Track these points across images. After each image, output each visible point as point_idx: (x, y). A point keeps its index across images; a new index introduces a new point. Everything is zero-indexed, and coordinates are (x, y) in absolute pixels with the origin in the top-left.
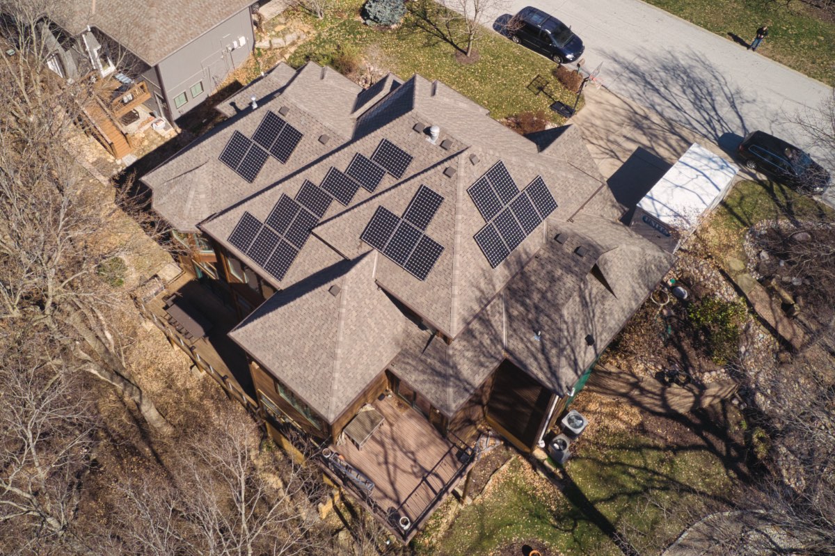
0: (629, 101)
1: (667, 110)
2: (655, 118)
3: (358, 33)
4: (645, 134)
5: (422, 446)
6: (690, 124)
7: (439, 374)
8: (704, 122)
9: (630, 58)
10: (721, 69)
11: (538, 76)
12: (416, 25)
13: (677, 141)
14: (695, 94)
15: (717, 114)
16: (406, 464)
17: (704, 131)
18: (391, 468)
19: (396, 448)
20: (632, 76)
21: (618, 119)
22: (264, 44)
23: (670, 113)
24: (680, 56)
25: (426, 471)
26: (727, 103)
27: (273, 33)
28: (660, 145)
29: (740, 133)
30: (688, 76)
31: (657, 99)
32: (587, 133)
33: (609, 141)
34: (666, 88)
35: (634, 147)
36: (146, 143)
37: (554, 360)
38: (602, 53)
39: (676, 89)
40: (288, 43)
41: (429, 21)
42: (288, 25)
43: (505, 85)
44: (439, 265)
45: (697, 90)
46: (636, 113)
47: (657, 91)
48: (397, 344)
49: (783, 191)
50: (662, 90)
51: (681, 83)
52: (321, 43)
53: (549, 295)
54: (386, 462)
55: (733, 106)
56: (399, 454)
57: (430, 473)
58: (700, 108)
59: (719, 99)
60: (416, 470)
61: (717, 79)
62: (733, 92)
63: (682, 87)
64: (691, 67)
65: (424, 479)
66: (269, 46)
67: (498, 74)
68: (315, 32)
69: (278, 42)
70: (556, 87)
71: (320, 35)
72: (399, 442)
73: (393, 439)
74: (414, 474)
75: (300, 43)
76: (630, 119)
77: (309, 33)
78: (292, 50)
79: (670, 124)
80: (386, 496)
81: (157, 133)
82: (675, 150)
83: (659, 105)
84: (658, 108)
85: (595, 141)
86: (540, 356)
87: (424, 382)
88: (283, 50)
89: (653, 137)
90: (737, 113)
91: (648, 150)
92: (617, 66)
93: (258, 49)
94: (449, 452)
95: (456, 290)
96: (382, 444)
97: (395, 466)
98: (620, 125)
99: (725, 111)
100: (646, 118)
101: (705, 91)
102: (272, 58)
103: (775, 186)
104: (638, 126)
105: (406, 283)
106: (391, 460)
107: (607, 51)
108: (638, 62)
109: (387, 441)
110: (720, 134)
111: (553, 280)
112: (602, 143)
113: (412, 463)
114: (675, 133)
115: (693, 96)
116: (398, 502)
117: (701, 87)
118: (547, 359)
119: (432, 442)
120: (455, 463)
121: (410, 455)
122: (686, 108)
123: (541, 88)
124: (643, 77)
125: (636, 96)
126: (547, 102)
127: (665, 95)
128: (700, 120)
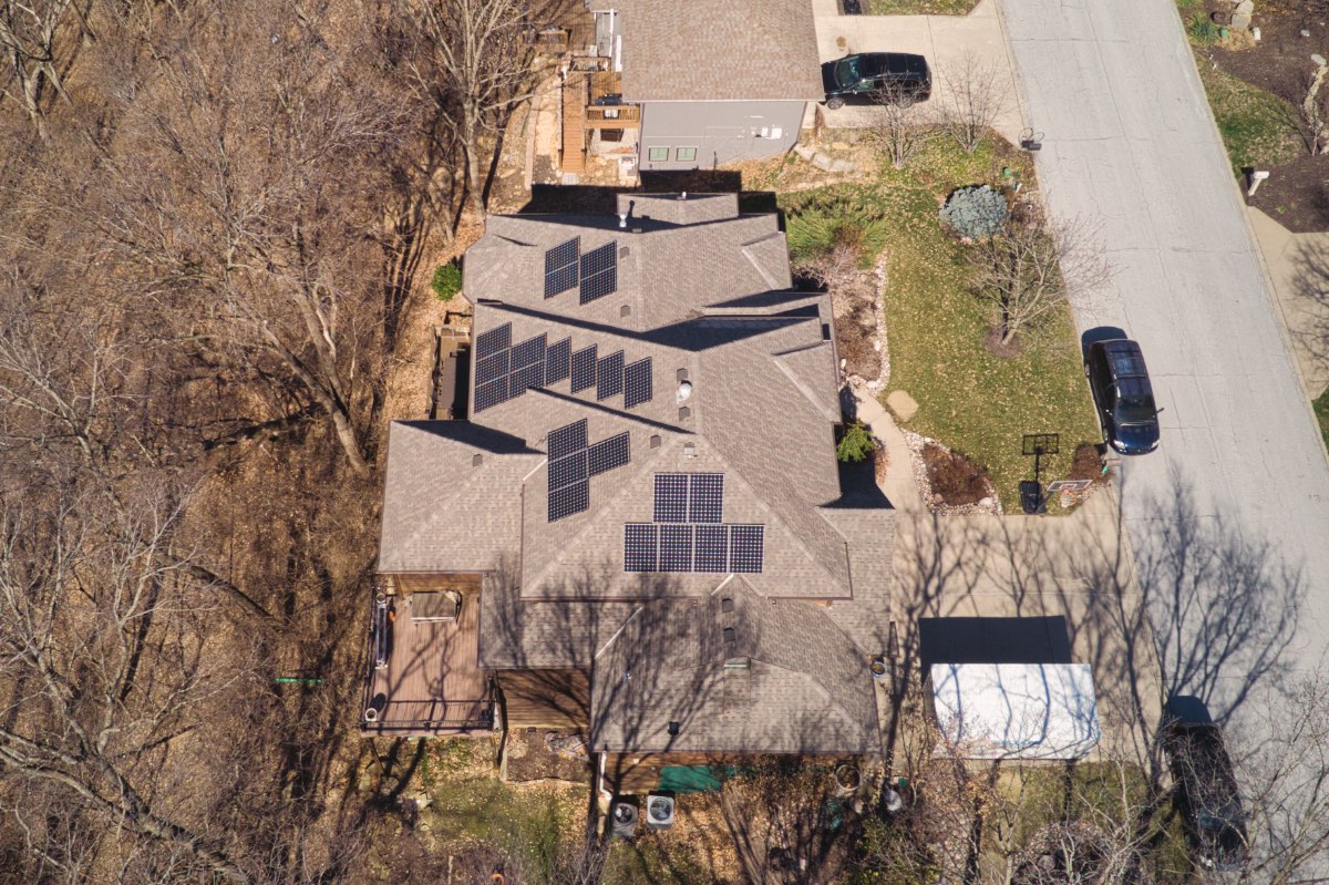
0: (1128, 554)
1: (1161, 606)
2: (1130, 602)
4: (1090, 607)
6: (1165, 647)
8: (1186, 659)
10: (1305, 622)
11: (1056, 435)
13: (1118, 650)
14: (1224, 620)
15: (1217, 667)
16: (434, 673)
17: (1170, 669)
18: (419, 661)
19: (442, 650)
20: (1174, 530)
21: (1082, 562)
22: (805, 152)
23: (1158, 613)
24: (1273, 558)
25: (442, 696)
26: (1249, 666)
27: (827, 147)
28: (1088, 633)
29: (1214, 713)
30: (1247, 592)
31: (1165, 584)
32: (1022, 546)
33: (1035, 576)
34: (1197, 580)
35: (1054, 609)
37: (615, 708)
38: (1176, 472)
39: (1206, 593)
40: (832, 170)
42: (854, 148)
43: (1004, 412)
45: (1234, 618)
46: (1115, 576)
47: (1180, 578)
50: (1189, 578)
51: (1224, 592)
52: (869, 196)
54: (419, 654)
55: (1252, 678)
56: (438, 657)
57: (444, 702)
58: (1205, 638)
59: (1248, 654)
60: (435, 685)
61: (1281, 628)
62: (1281, 661)
63: (1219, 596)
64: (1267, 585)
65: (434, 702)
67: (1011, 393)
68: (875, 178)
69: (823, 161)
70: (1061, 467)
72: (449, 652)
73: (447, 643)
74: (431, 686)
75: (846, 180)
76: (1096, 576)
77: (868, 174)
78: (830, 181)
79: (1140, 624)
80: (388, 680)
81: (618, 171)
82: (1099, 656)
83: (1159, 593)
84: (1152, 594)
85: (1018, 563)
86: (609, 692)
88: (822, 174)
89: (1094, 618)
90: (1245, 690)
91: (1069, 630)
92: (1171, 503)
93: (796, 153)
94: (479, 702)
95: (562, 556)
96: (434, 636)
97: (423, 663)
99: (1232, 676)
100: (1119, 592)
101: (1243, 627)
102: (802, 174)
104: (1094, 594)
106: (425, 655)
107: (1185, 473)
108: (1206, 522)
109: (441, 638)
110: (1186, 692)
112: (1024, 572)
113: (439, 677)
114: (1130, 638)
115: (1217, 619)
116: (391, 693)
117: (1246, 620)
118: (611, 702)
120: (471, 714)
121: (445, 669)
122: (1186, 625)
123: (1039, 452)
124: (1185, 543)
125: (1144, 557)
126: (1025, 471)
127: (1184, 587)
128: (1186, 652)
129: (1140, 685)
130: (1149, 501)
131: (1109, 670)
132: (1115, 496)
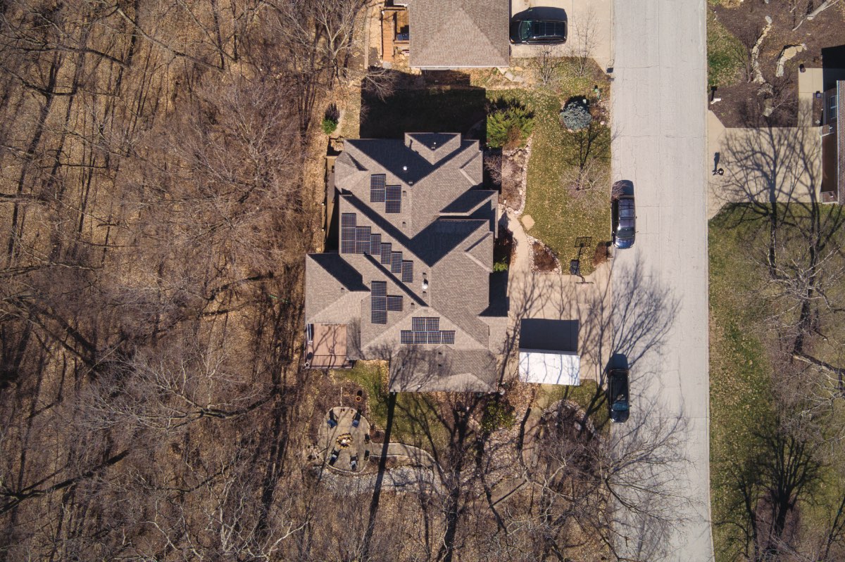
0: (609, 293)
1: (618, 316)
2: (606, 314)
3: (551, 114)
4: (589, 316)
5: (342, 343)
6: (616, 333)
8: (623, 339)
10: (676, 324)
11: (591, 238)
12: (581, 141)
13: (597, 334)
14: (643, 322)
15: (635, 342)
16: (330, 343)
17: (616, 342)
18: (324, 339)
19: (333, 334)
20: (632, 282)
21: (590, 296)
22: (502, 70)
23: (617, 318)
24: (670, 296)
26: (648, 342)
27: (512, 69)
28: (586, 328)
29: (629, 361)
30: (655, 311)
31: (622, 306)
32: (567, 289)
33: (570, 302)
34: (636, 305)
35: (574, 317)
36: (402, 64)
38: (639, 255)
39: (638, 310)
40: (514, 81)
41: (589, 145)
42: (526, 70)
43: (571, 226)
44: (380, 326)
45: (647, 322)
46: (602, 302)
47: (629, 304)
50: (633, 304)
51: (645, 310)
52: (530, 98)
54: (324, 336)
55: (648, 347)
57: (335, 355)
58: (633, 331)
59: (649, 337)
60: (331, 349)
61: (665, 326)
62: (660, 340)
63: (643, 313)
64: (665, 308)
65: (331, 355)
66: (503, 73)
68: (533, 88)
69: (509, 76)
70: (590, 252)
71: (534, 93)
73: (335, 331)
74: (329, 350)
75: (520, 87)
76: (595, 302)
77: (530, 86)
78: (513, 87)
79: (608, 323)
80: (312, 347)
82: (589, 336)
83: (619, 310)
84: (616, 310)
85: (564, 296)
88: (508, 83)
89: (590, 321)
90: (644, 352)
91: (578, 325)
92: (633, 269)
95: (376, 339)
97: (326, 340)
98: (586, 301)
99: (640, 346)
100: (602, 309)
101: (650, 326)
102: (498, 81)
104: (591, 312)
107: (642, 256)
108: (646, 279)
110: (620, 352)
112: (566, 300)
113: (332, 345)
114: (602, 330)
115: (640, 322)
117: (652, 322)
120: (345, 361)
122: (627, 324)
123: (582, 245)
124: (635, 288)
125: (616, 294)
126: (574, 256)
127: (629, 308)
128: (624, 335)
129: (603, 349)
130: (624, 268)
131: (592, 342)
132: (610, 266)
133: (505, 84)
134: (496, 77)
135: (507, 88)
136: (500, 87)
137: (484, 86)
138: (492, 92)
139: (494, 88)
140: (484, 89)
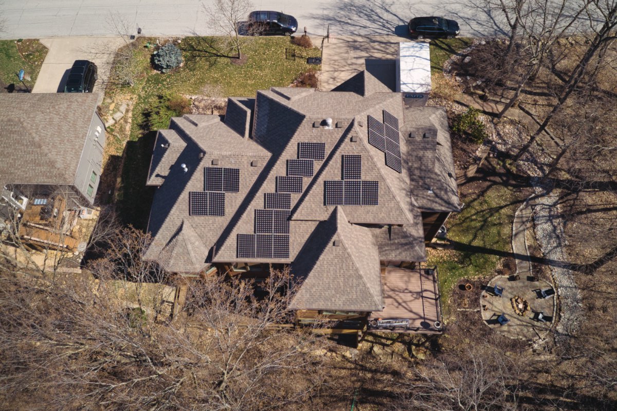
0: (339, 37)
1: (360, 31)
2: (359, 39)
3: (163, 80)
4: (362, 51)
5: (407, 282)
6: (377, 32)
7: (406, 244)
8: (382, 28)
9: (320, 12)
11: (286, 49)
12: (194, 57)
13: (379, 45)
14: (366, 15)
15: (384, 20)
16: (408, 297)
17: (385, 32)
18: (403, 304)
19: (397, 293)
20: (329, 22)
21: (343, 50)
22: (111, 122)
23: (363, 32)
25: (420, 293)
26: (383, 11)
27: (111, 112)
28: (373, 52)
29: (401, 24)
30: (355, 7)
31: (352, 28)
32: (336, 67)
33: (349, 65)
34: (350, 19)
35: (363, 61)
36: (84, 230)
37: (445, 197)
39: (355, 17)
40: (124, 113)
41: (198, 50)
42: (115, 101)
43: (274, 64)
44: (381, 192)
45: (365, 12)
46: (349, 42)
47: (349, 24)
48: (374, 244)
49: (441, 42)
50: (349, 21)
51: (355, 13)
52: (144, 100)
53: (423, 167)
54: (400, 304)
55: (387, 11)
56: (401, 295)
57: (422, 292)
58: (374, 21)
59: (378, 11)
60: (415, 296)
62: (381, 3)
63: (357, 14)
65: (422, 297)
66: (114, 122)
67: (265, 60)
68: (135, 96)
69: (118, 116)
70: (300, 50)
71: (139, 96)
72: (396, 289)
73: (393, 290)
74: (416, 298)
75: (131, 108)
76: (349, 47)
77: (132, 98)
78: (130, 114)
79: (368, 38)
80: (414, 320)
81: (86, 220)
82: (382, 51)
83: (355, 30)
84: (355, 32)
85: (343, 69)
86: (437, 200)
87: (400, 253)
88: (125, 119)
89: (366, 50)
90: (391, 13)
91: (370, 58)
92: (318, 21)
93: (109, 127)
94: (421, 275)
95: (398, 198)
96: (391, 297)
97: (405, 302)
98: (347, 52)
99: (386, 16)
100: (355, 41)
101: (368, 10)
102: (121, 127)
103: (437, 42)
104: (356, 48)
105: (368, 212)
106: (400, 301)
108: (326, 12)
109: (391, 293)
110: (394, 30)
111: (420, 159)
112: (347, 68)
113: (410, 294)
114: (374, 42)
115: (366, 17)
116: (421, 318)
117: (365, 9)
118: (442, 199)
119: (409, 277)
120: (427, 278)
121: (406, 291)
122: (368, 25)
123: (294, 56)
124: (335, 20)
125: (340, 32)
126: (303, 62)
127: (353, 23)
128: (379, 27)
129: (392, 41)
130: (317, 27)
131: (387, 49)
132: (313, 37)
133: (126, 122)
134: (117, 130)
135: (130, 120)
136: (128, 127)
137: (124, 143)
138: (131, 135)
139: (128, 133)
140: (128, 143)
